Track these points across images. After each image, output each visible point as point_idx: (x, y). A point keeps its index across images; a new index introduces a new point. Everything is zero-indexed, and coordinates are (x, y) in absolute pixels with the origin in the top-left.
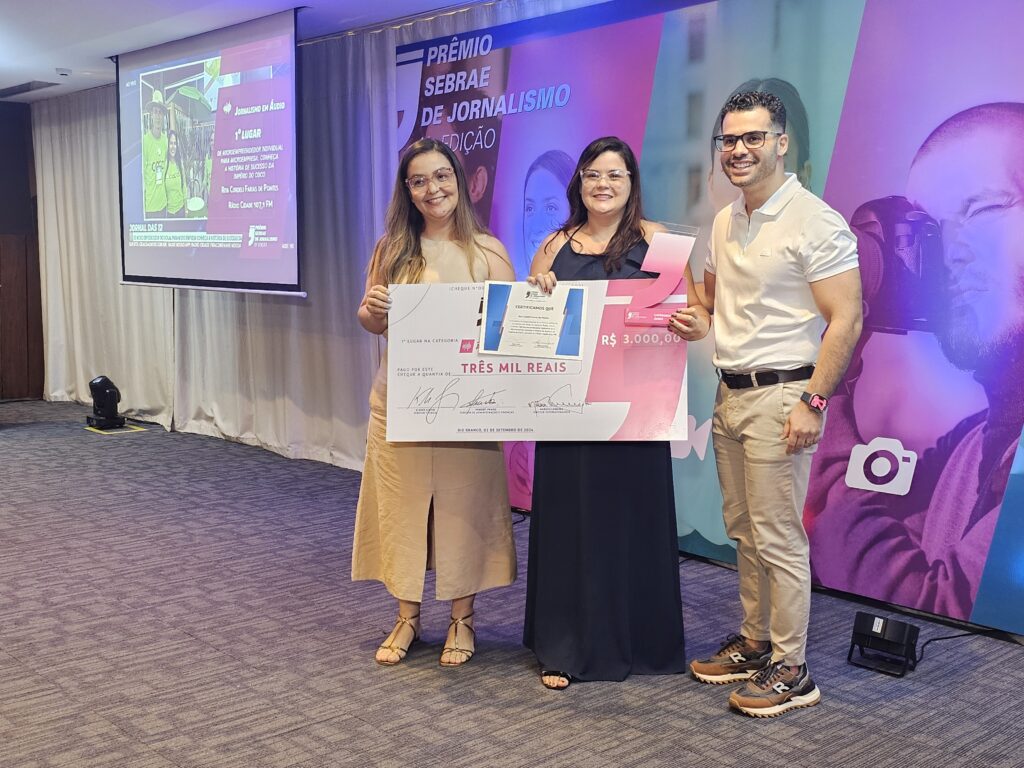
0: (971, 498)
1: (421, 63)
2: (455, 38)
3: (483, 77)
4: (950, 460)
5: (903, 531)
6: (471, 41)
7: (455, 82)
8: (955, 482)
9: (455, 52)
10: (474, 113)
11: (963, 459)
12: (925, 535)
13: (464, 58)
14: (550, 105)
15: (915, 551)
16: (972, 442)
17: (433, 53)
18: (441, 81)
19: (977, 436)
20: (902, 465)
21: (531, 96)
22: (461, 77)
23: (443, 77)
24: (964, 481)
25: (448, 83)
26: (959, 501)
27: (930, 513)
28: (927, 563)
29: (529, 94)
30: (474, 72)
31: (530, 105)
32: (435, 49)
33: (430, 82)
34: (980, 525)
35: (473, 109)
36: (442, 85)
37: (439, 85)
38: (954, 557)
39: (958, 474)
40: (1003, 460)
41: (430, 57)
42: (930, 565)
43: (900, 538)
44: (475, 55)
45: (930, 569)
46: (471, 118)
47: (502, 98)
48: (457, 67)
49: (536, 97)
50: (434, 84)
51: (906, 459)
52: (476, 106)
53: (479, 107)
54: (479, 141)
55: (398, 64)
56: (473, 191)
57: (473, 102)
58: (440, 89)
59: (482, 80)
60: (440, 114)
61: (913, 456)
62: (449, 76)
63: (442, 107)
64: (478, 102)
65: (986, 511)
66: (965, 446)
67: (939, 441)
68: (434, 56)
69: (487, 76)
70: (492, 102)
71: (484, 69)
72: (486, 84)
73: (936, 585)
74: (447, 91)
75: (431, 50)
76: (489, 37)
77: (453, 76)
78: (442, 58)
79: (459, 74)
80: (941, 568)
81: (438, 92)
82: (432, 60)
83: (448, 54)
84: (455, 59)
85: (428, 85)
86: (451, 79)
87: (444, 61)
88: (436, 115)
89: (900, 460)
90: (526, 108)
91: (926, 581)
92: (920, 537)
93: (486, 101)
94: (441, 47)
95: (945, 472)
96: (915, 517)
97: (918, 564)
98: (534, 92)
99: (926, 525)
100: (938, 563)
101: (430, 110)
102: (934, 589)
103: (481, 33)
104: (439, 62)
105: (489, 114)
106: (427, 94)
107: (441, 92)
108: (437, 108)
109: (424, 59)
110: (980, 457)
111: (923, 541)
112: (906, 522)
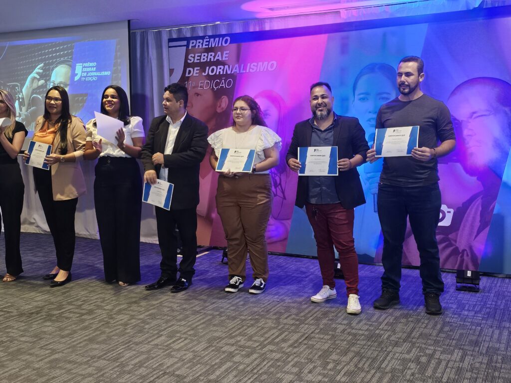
0: (477, 224)
1: (185, 47)
2: (208, 37)
3: (224, 55)
4: (468, 211)
5: (448, 240)
6: (217, 39)
7: (207, 57)
8: (470, 219)
9: (207, 43)
10: (220, 72)
11: (473, 210)
12: (458, 240)
13: (213, 46)
14: (265, 70)
15: (454, 247)
16: (477, 203)
17: (193, 43)
18: (198, 56)
19: (479, 201)
20: (447, 214)
21: (254, 65)
22: (211, 55)
23: (200, 54)
24: (474, 218)
25: (203, 57)
26: (472, 226)
27: (460, 232)
28: (459, 251)
29: (252, 65)
30: (219, 53)
31: (253, 69)
32: (194, 41)
33: (191, 57)
34: (481, 234)
35: (219, 70)
36: (199, 58)
37: (196, 58)
38: (471, 248)
39: (471, 216)
40: (490, 209)
41: (191, 45)
42: (461, 251)
43: (447, 243)
44: (220, 45)
45: (461, 253)
46: (218, 73)
47: (237, 66)
48: (208, 50)
49: (257, 66)
50: (194, 57)
51: (449, 212)
52: (220, 68)
53: (222, 69)
54: (223, 84)
55: (169, 47)
56: (219, 107)
57: (219, 67)
58: (197, 60)
59: (224, 57)
60: (198, 71)
61: (452, 211)
62: (203, 54)
63: (199, 68)
64: (222, 67)
65: (484, 229)
66: (474, 205)
67: (463, 204)
68: (193, 45)
69: (227, 55)
70: (231, 67)
71: (225, 52)
72: (227, 59)
73: (464, 259)
74: (202, 61)
75: (191, 42)
76: (229, 38)
77: (206, 54)
78: (199, 46)
79: (210, 54)
80: (465, 252)
81: (196, 61)
82: (192, 47)
83: (202, 44)
84: (207, 47)
85: (190, 58)
86: (204, 56)
87: (200, 47)
88: (195, 72)
89: (446, 212)
90: (251, 70)
91: (459, 258)
92: (456, 241)
93: (226, 67)
94: (198, 41)
95: (466, 215)
96: (454, 234)
97: (456, 252)
98: (255, 64)
99: (458, 236)
100: (464, 250)
101: (191, 69)
102: (462, 261)
103: (223, 36)
104: (197, 47)
105: (229, 72)
106: (189, 61)
107: (199, 61)
108: (196, 69)
109: (187, 46)
110: (480, 209)
111: (457, 243)
112: (450, 236)
